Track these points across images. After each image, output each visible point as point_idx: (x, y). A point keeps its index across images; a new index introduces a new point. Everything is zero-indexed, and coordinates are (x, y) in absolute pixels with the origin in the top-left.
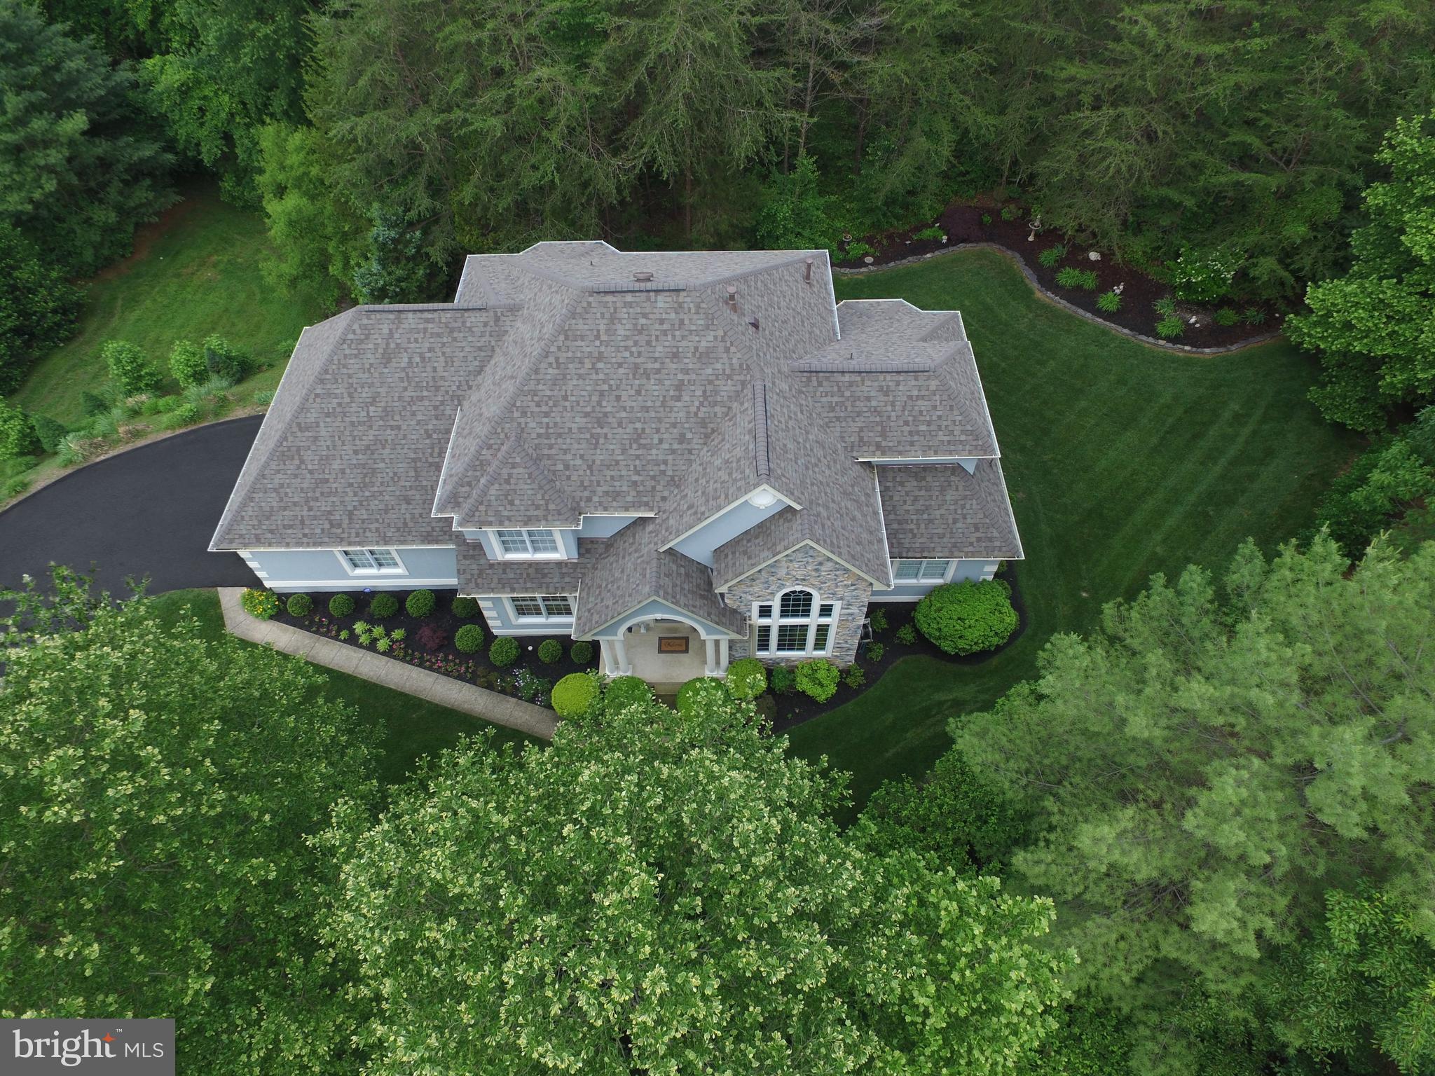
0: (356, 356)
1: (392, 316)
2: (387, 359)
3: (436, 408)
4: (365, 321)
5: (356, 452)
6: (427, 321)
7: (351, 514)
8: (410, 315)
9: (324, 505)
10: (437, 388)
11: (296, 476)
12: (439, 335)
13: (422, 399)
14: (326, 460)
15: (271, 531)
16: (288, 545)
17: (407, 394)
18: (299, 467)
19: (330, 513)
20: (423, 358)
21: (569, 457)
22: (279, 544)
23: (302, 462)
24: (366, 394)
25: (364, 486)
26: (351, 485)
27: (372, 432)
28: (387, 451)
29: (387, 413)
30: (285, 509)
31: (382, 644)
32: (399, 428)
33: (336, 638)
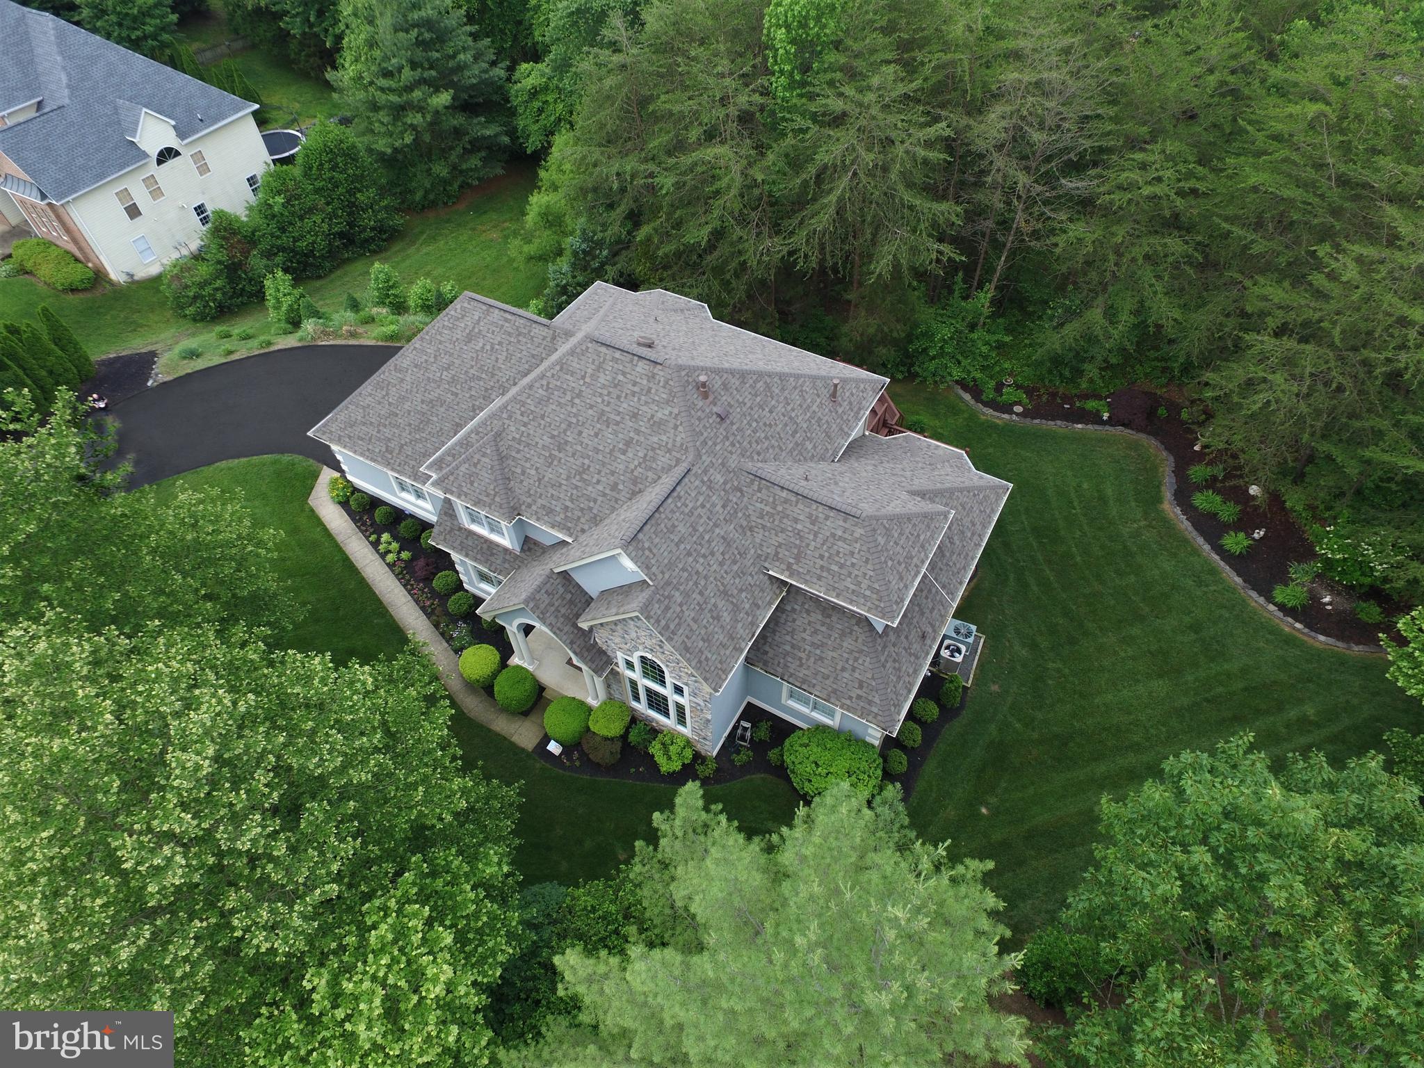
0: (450, 329)
1: (484, 308)
2: (469, 339)
3: (486, 390)
4: (466, 305)
5: (423, 402)
6: (506, 320)
7: (402, 446)
8: (497, 311)
9: (387, 432)
10: (493, 375)
11: (380, 403)
12: (510, 334)
13: (480, 379)
14: (403, 399)
15: (350, 437)
16: (355, 452)
17: (472, 371)
18: (383, 397)
19: (389, 440)
20: (492, 348)
21: (528, 465)
22: (351, 449)
23: (387, 394)
24: (445, 360)
25: (418, 429)
26: (410, 425)
27: (438, 391)
28: (442, 410)
29: (454, 380)
30: (364, 424)
31: (390, 558)
32: (456, 395)
33: (367, 538)
